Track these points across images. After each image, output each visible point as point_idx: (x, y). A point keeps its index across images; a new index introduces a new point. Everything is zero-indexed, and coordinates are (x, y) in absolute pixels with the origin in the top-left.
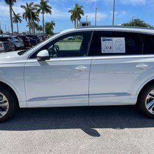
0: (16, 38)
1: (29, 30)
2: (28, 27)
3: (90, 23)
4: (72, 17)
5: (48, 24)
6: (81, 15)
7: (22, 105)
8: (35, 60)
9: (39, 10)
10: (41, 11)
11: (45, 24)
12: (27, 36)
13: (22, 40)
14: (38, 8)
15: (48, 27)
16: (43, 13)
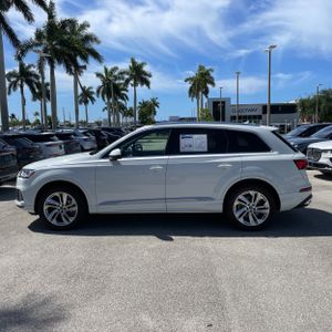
0: (85, 134)
1: (107, 117)
2: (106, 112)
3: (229, 99)
4: (191, 90)
5: (144, 104)
6: (209, 86)
7: (93, 209)
8: (108, 160)
9: (127, 81)
10: (132, 82)
11: (138, 105)
12: (104, 129)
13: (93, 138)
14: (127, 77)
15: (144, 110)
16: (135, 85)
